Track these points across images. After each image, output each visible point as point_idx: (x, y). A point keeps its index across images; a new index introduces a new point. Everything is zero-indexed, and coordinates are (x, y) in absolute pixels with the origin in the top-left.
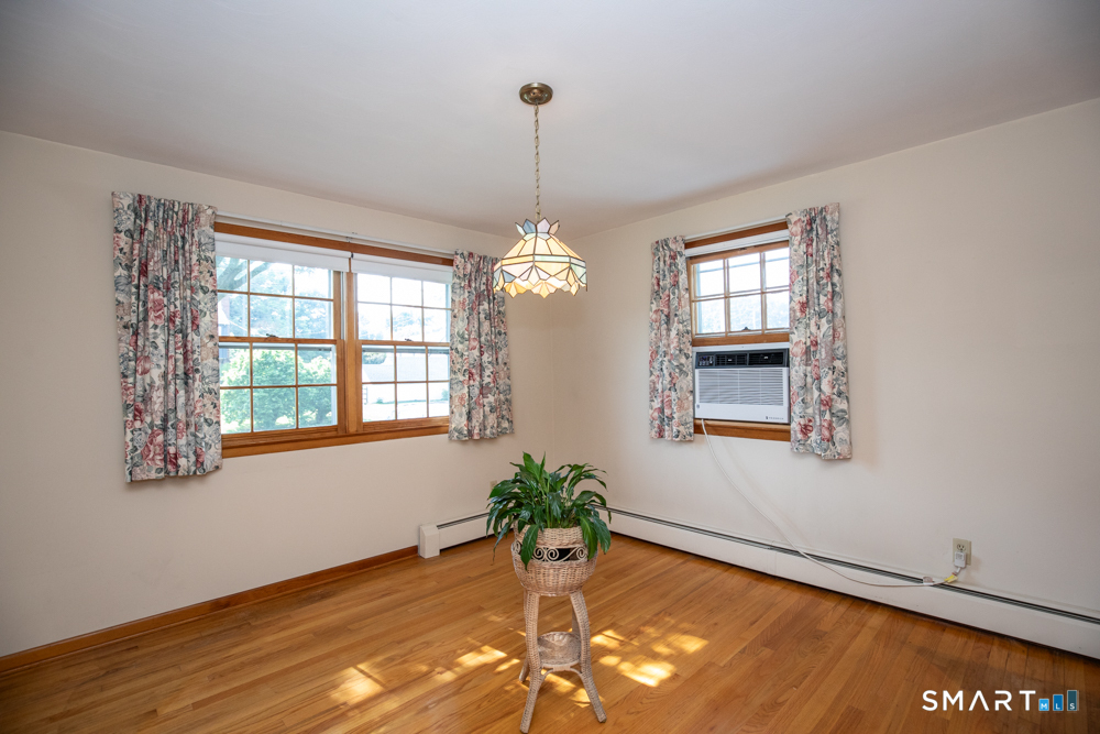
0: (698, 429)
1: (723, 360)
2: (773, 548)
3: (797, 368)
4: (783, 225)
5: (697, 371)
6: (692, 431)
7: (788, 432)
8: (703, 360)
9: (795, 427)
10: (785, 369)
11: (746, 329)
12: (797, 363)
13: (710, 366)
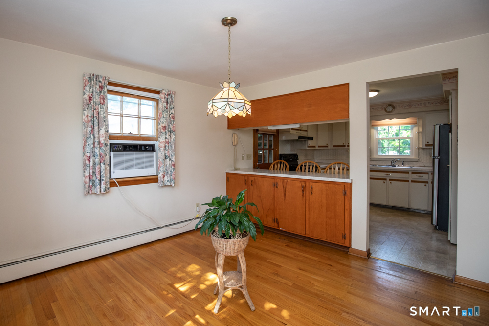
0: (112, 184)
1: (126, 148)
2: (147, 231)
3: (160, 152)
4: (158, 93)
5: (112, 153)
6: (109, 186)
7: (157, 179)
8: (114, 148)
9: (160, 176)
10: (154, 153)
11: (130, 133)
12: (162, 150)
13: (120, 151)
